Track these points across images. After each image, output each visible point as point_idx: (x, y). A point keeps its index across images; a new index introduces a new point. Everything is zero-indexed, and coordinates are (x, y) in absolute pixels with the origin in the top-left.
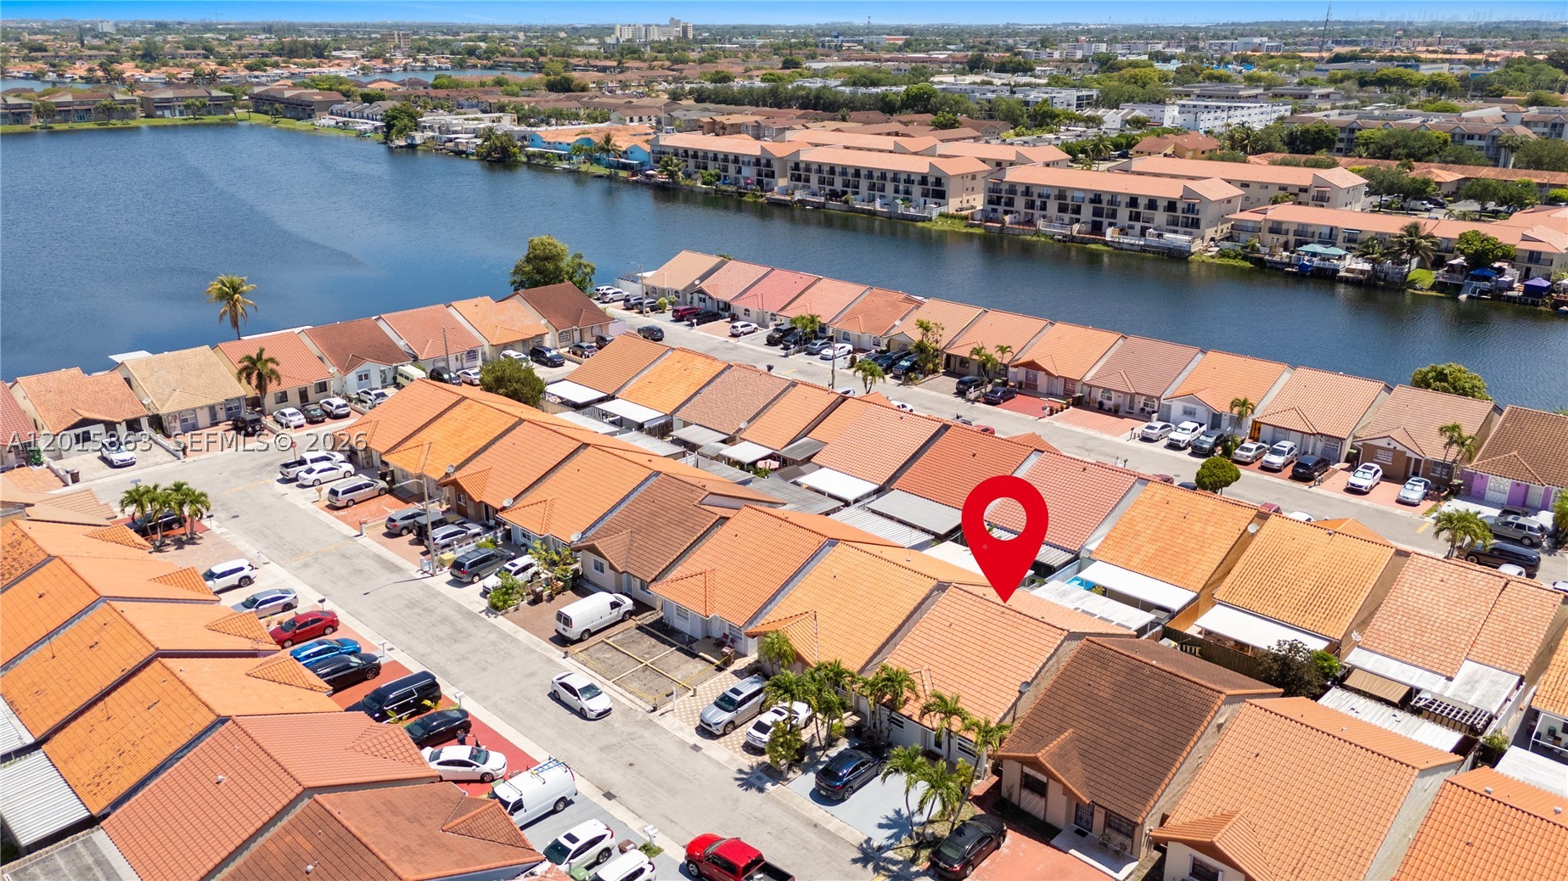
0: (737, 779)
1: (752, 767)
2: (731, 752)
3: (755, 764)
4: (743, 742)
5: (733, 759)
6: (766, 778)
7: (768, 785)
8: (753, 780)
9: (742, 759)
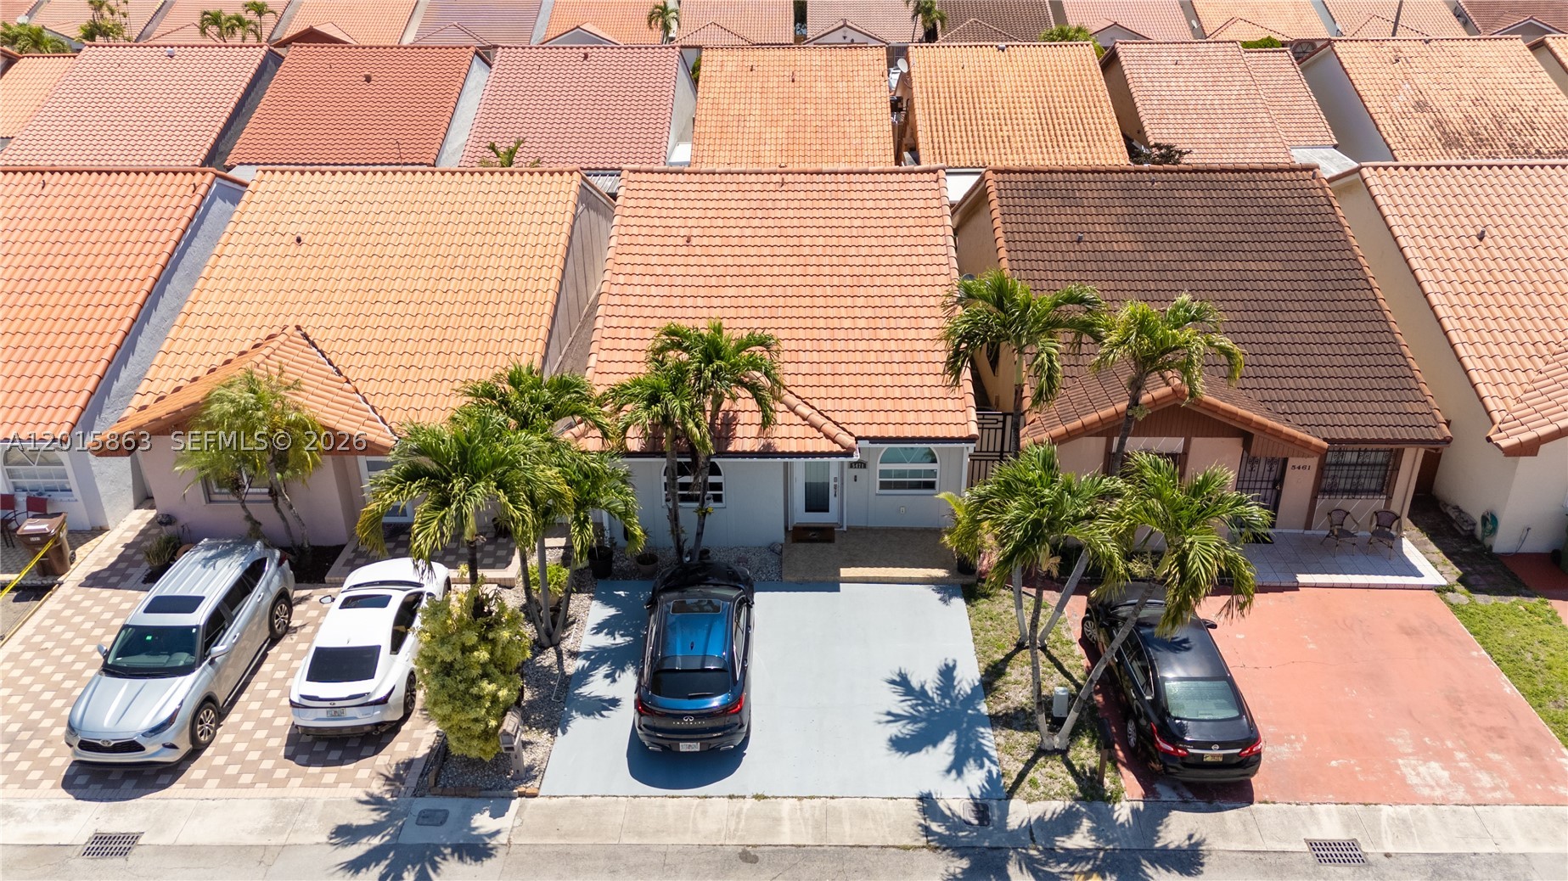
0: (356, 866)
1: (376, 802)
2: (262, 789)
3: (378, 788)
4: (278, 743)
5: (287, 813)
6: (453, 806)
7: (483, 822)
8: (416, 835)
9: (320, 795)
